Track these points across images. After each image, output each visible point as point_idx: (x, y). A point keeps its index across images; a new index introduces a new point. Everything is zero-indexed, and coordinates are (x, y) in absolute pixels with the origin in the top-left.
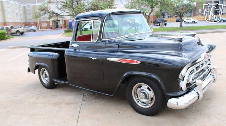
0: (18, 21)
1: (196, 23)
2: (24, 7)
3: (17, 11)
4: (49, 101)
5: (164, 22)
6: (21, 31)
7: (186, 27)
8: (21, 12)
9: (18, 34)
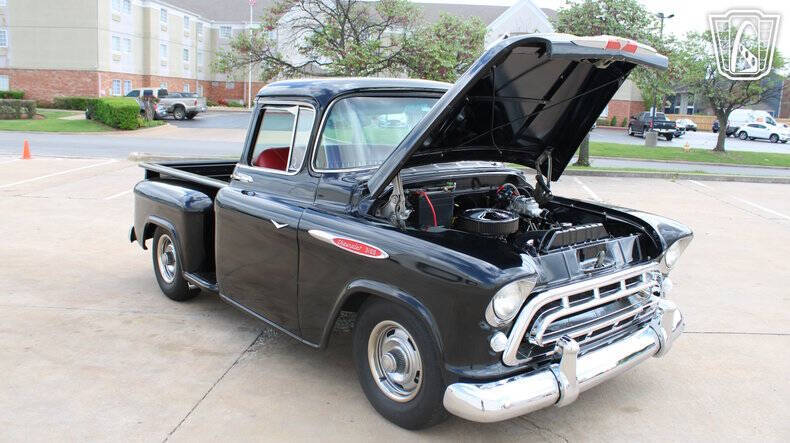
0: (188, 75)
1: (784, 142)
2: (213, 32)
3: (188, 42)
4: (154, 335)
5: (667, 127)
6: (187, 107)
7: (738, 153)
8: (201, 46)
9: (178, 115)
